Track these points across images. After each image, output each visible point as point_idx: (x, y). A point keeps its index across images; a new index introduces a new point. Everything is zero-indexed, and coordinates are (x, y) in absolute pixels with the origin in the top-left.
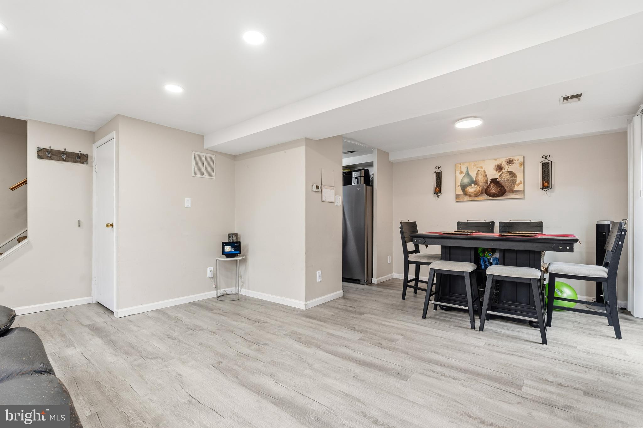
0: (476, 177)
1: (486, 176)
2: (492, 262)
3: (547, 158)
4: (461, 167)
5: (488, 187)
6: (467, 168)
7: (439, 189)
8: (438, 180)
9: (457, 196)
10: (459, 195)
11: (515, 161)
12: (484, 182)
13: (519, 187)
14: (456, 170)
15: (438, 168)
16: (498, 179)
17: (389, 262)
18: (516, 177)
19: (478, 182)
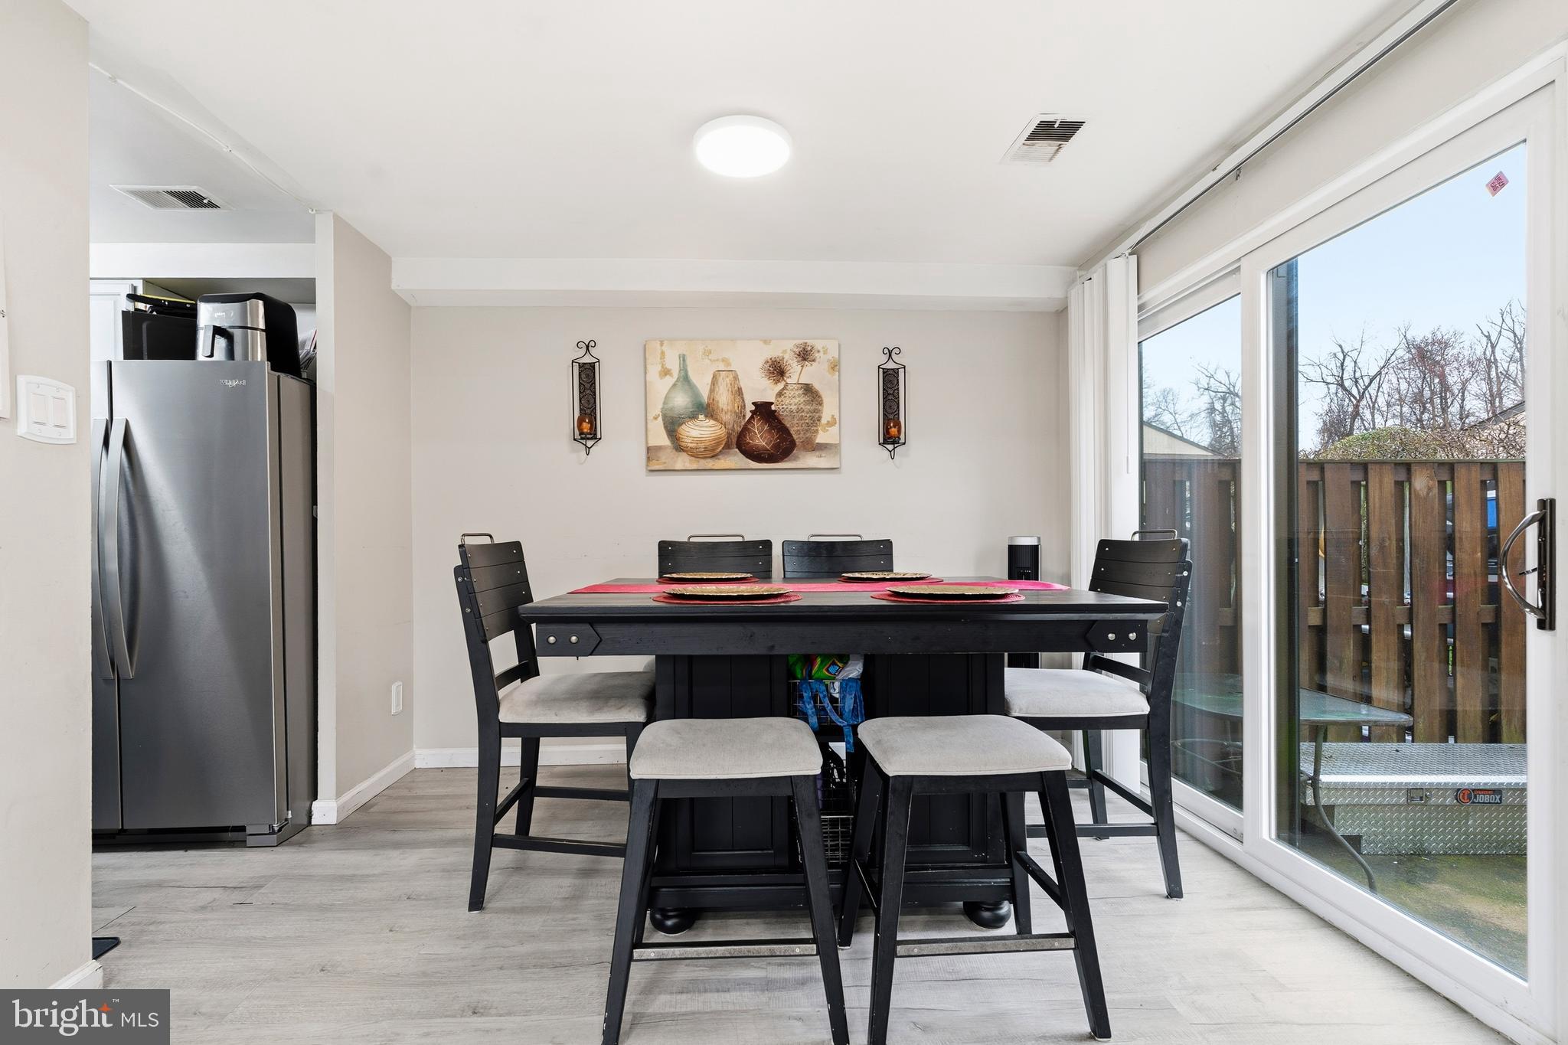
0: (712, 391)
1: (740, 392)
2: (837, 696)
3: (894, 356)
4: (663, 353)
5: (745, 430)
6: (684, 360)
7: (590, 422)
8: (588, 392)
9: (651, 452)
10: (659, 448)
11: (817, 355)
12: (735, 412)
13: (828, 433)
14: (648, 361)
15: (588, 347)
16: (772, 403)
17: (393, 711)
18: (821, 404)
19: (718, 407)
